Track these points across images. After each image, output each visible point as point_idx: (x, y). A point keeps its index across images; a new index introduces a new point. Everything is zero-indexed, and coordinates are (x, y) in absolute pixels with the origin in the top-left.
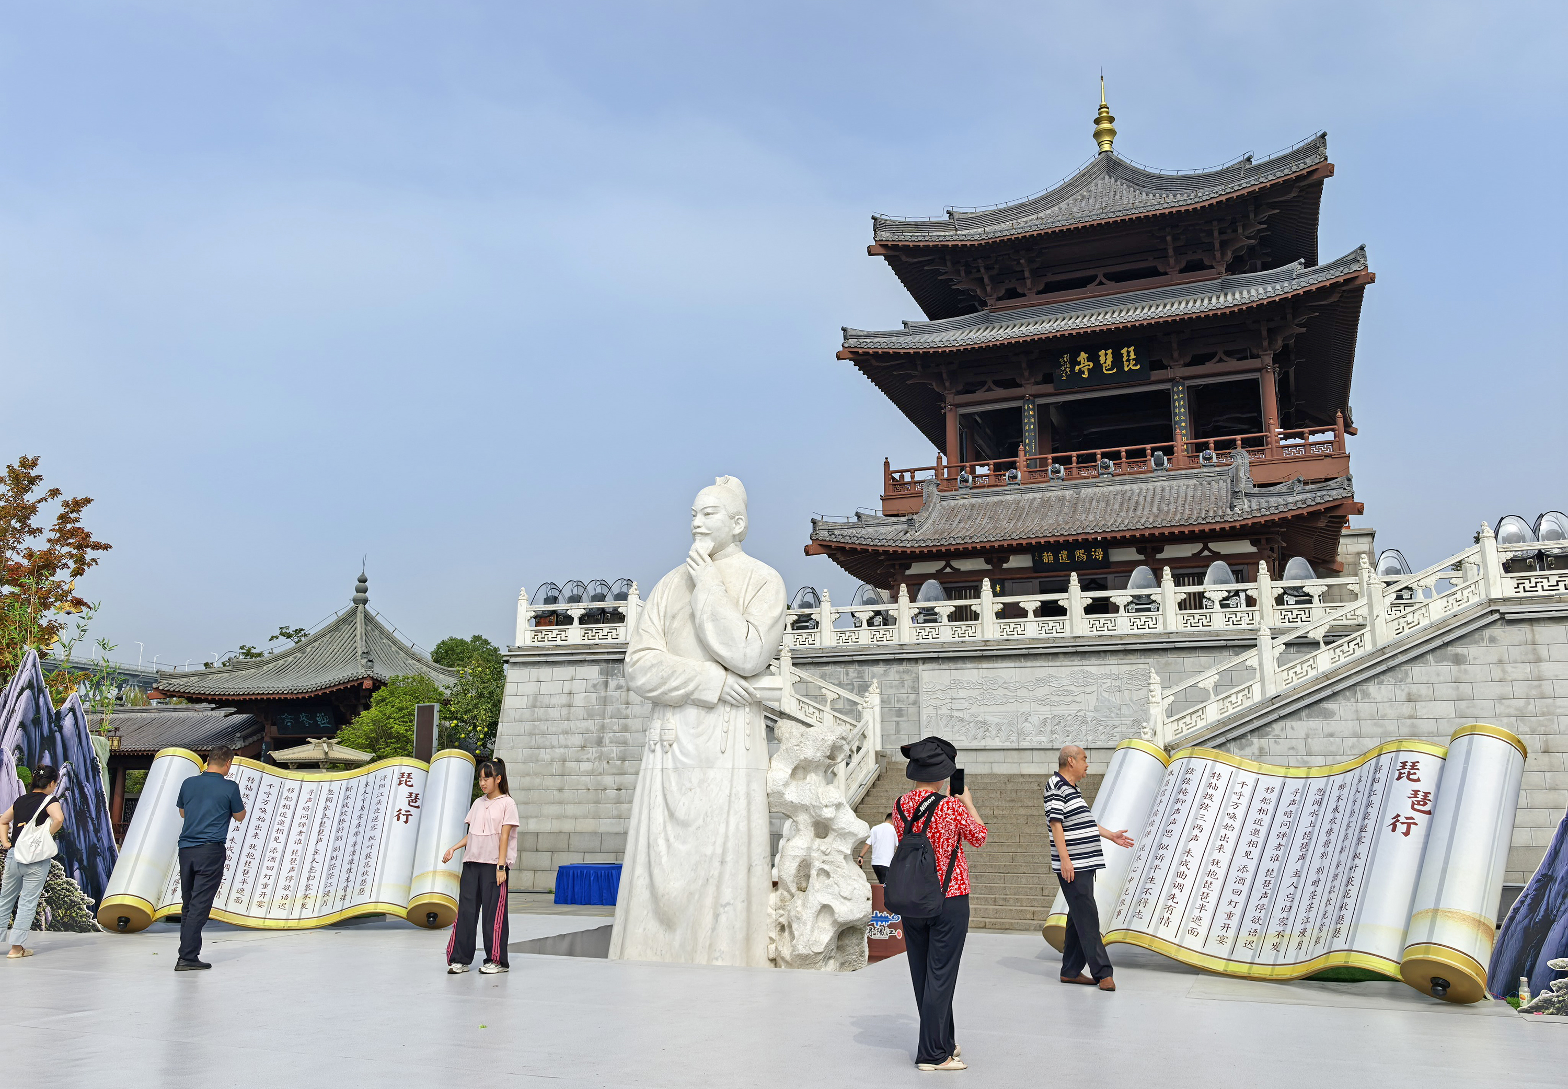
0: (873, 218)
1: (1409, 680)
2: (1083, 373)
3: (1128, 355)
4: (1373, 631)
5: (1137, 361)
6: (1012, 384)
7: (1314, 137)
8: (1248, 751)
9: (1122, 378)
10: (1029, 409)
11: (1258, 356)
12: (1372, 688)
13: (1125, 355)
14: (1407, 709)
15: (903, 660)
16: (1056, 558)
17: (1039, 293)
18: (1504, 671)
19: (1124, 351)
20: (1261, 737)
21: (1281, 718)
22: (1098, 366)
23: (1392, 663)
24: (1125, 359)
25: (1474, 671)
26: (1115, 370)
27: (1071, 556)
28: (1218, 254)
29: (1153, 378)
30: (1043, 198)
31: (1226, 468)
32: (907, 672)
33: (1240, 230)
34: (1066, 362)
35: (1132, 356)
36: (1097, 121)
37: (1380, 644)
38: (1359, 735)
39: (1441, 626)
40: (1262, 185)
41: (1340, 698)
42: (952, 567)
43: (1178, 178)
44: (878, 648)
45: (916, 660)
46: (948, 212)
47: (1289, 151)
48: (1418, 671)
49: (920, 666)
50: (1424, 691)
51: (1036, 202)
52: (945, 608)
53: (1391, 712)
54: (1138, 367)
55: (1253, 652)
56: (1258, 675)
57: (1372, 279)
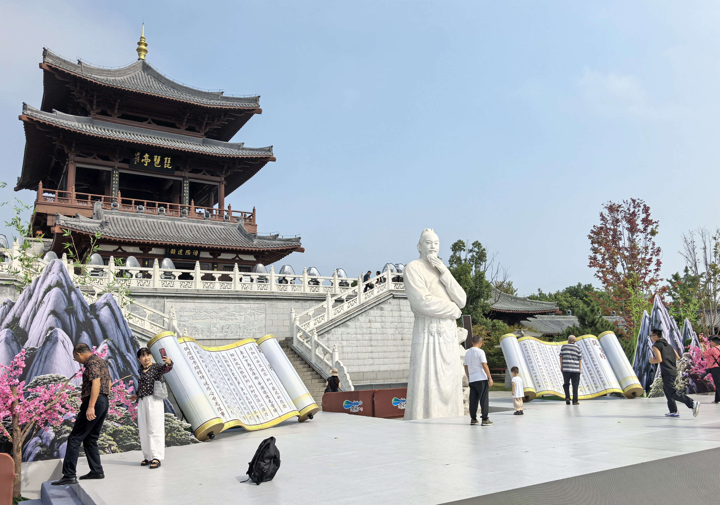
0: (44, 48)
1: (369, 315)
2: (145, 163)
3: (167, 161)
4: (360, 298)
5: (171, 165)
6: (106, 158)
7: (255, 96)
8: (324, 339)
9: (162, 170)
10: (116, 174)
11: (219, 176)
12: (360, 317)
13: (166, 161)
14: (368, 325)
16: (177, 252)
17: (118, 117)
18: (393, 313)
19: (166, 159)
20: (328, 334)
21: (335, 327)
22: (153, 162)
23: (366, 309)
24: (166, 162)
25: (385, 313)
26: (160, 166)
27: (184, 252)
28: (203, 127)
29: (175, 174)
30: (118, 71)
31: (235, 224)
33: (216, 121)
34: (137, 156)
35: (169, 162)
36: (139, 44)
37: (362, 303)
38: (356, 334)
39: (378, 297)
40: (235, 107)
41: (351, 320)
43: (184, 87)
46: (78, 60)
47: (242, 97)
48: (371, 312)
50: (373, 319)
51: (115, 71)
53: (365, 326)
54: (171, 167)
55: (325, 302)
56: (326, 311)
57: (274, 160)
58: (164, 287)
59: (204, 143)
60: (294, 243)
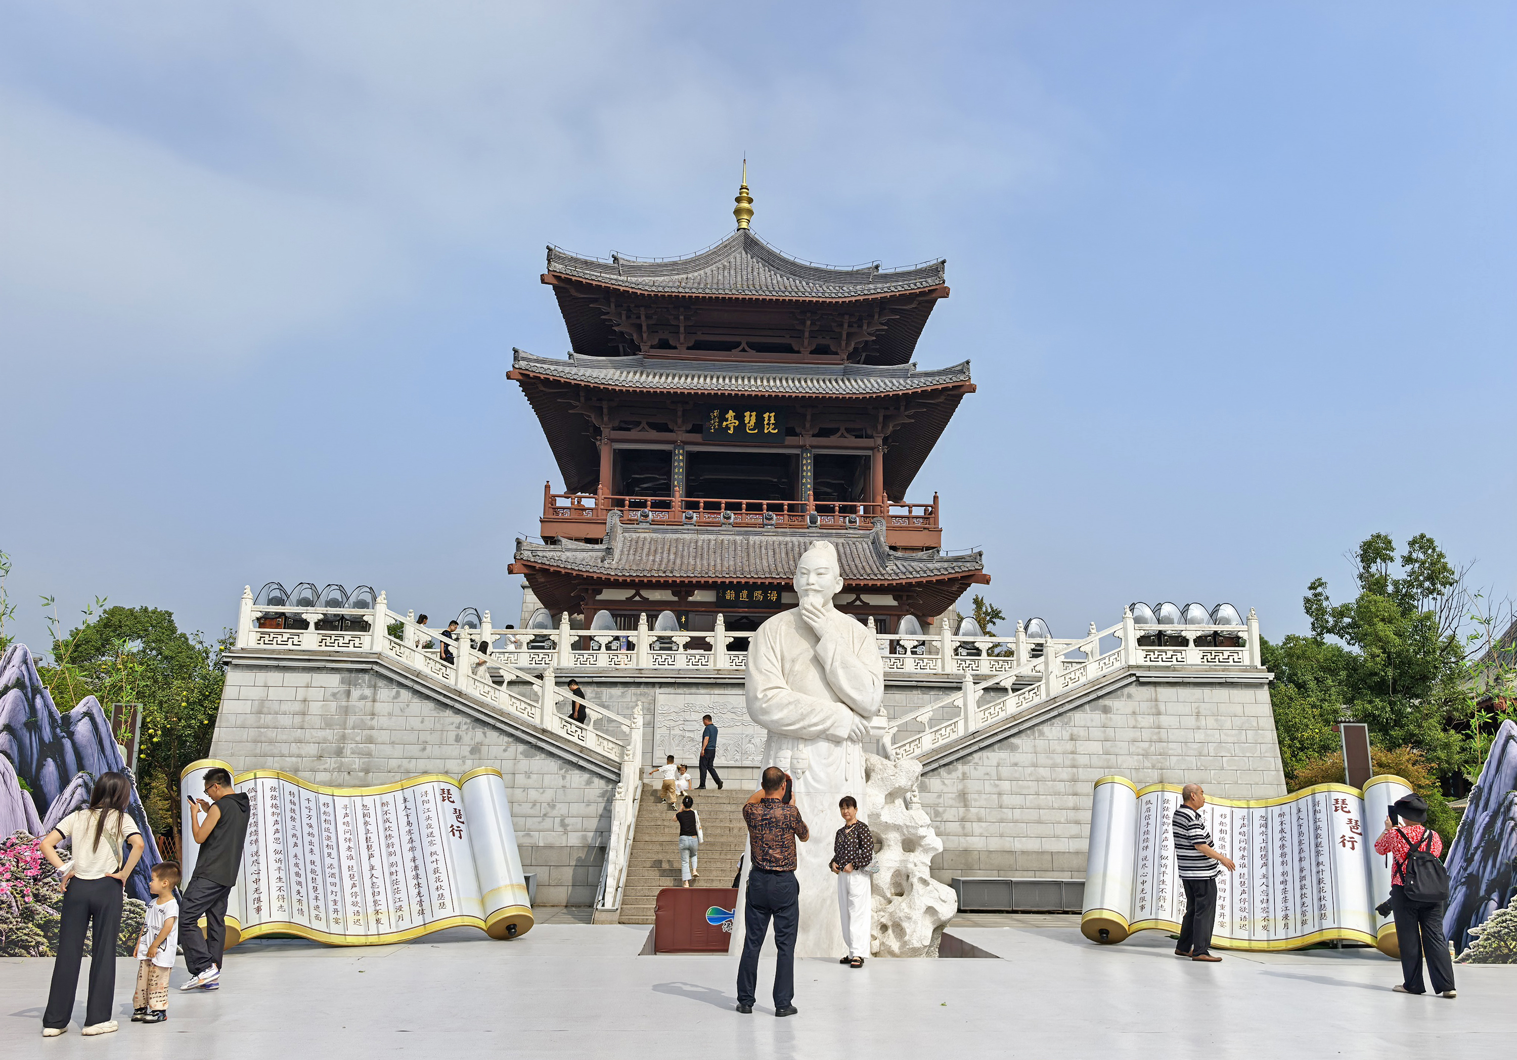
0: (548, 248)
1: (1072, 724)
2: (729, 429)
3: (769, 420)
4: (1047, 684)
5: (776, 426)
6: (663, 428)
7: (935, 262)
8: (954, 775)
9: (761, 438)
10: (679, 454)
11: (871, 437)
12: (1046, 728)
13: (766, 419)
14: (1069, 746)
15: (641, 683)
16: (737, 596)
17: (688, 348)
18: (1136, 720)
19: (766, 416)
20: (964, 764)
21: (981, 749)
22: (742, 424)
23: (1061, 710)
24: (766, 422)
25: (1116, 719)
26: (756, 431)
27: (750, 596)
28: (844, 343)
29: (786, 443)
30: (693, 261)
31: (868, 532)
32: (644, 694)
33: (865, 327)
34: (715, 417)
35: (772, 421)
36: (738, 200)
37: (1052, 695)
38: (1035, 766)
39: (1095, 683)
40: (893, 294)
41: (1023, 735)
42: (641, 596)
43: (811, 269)
44: (617, 671)
45: (653, 684)
46: (613, 256)
47: (913, 268)
48: (1078, 716)
49: (658, 690)
50: (1082, 733)
51: (686, 263)
52: (682, 637)
53: (1059, 749)
54: (776, 431)
55: (959, 694)
56: (962, 713)
57: (973, 389)
58: (657, 666)
59: (846, 374)
60: (968, 565)
